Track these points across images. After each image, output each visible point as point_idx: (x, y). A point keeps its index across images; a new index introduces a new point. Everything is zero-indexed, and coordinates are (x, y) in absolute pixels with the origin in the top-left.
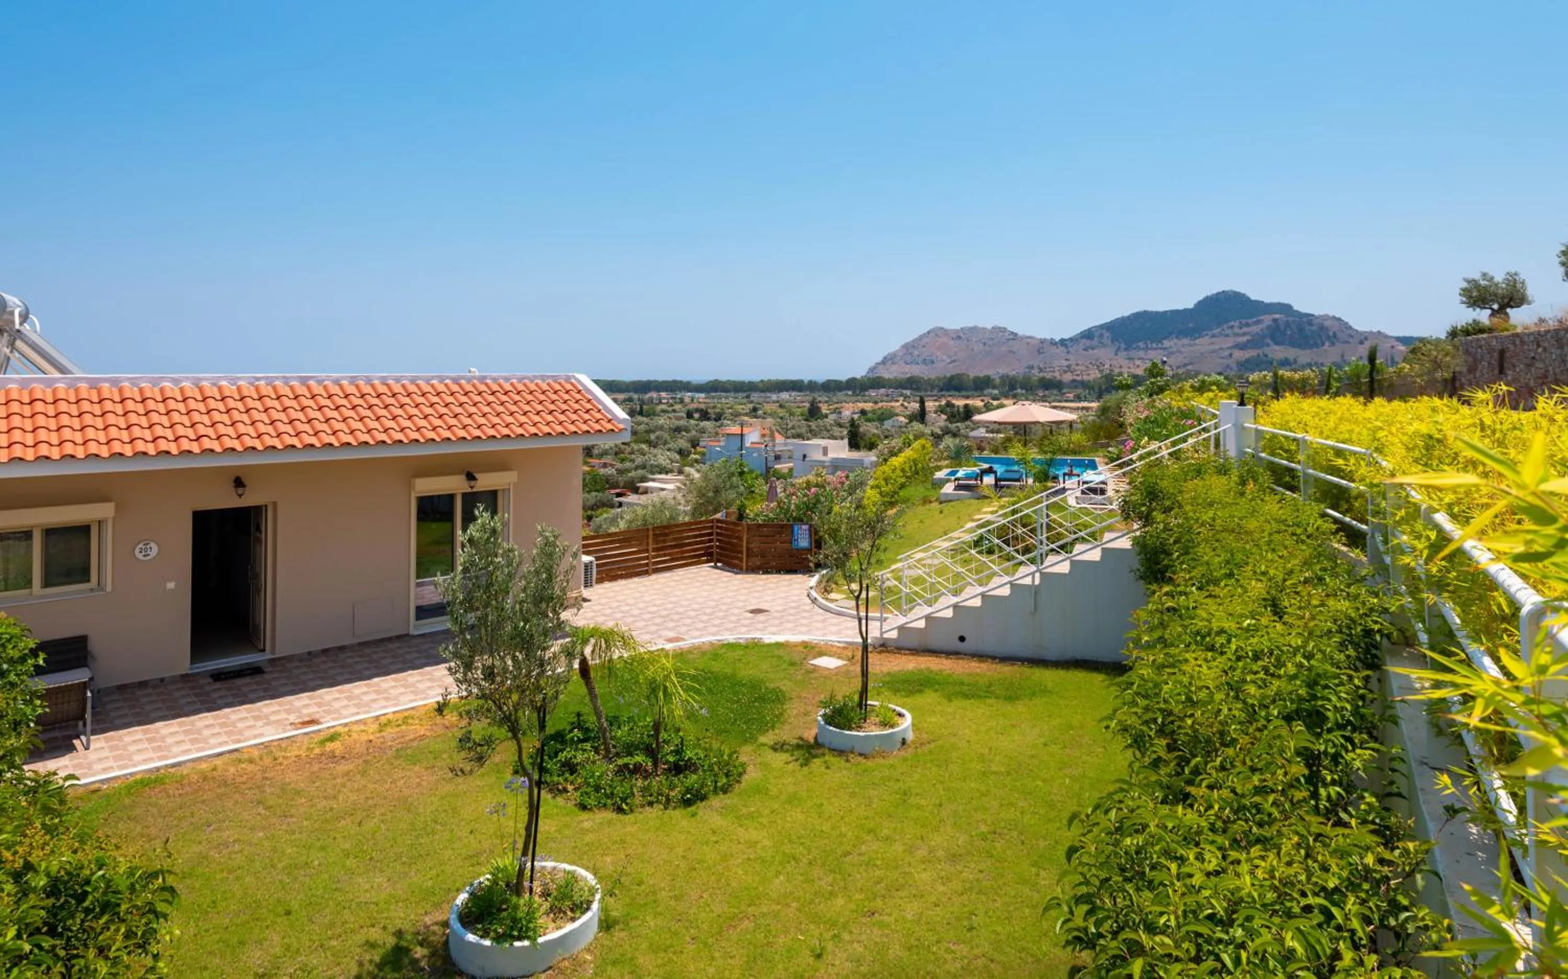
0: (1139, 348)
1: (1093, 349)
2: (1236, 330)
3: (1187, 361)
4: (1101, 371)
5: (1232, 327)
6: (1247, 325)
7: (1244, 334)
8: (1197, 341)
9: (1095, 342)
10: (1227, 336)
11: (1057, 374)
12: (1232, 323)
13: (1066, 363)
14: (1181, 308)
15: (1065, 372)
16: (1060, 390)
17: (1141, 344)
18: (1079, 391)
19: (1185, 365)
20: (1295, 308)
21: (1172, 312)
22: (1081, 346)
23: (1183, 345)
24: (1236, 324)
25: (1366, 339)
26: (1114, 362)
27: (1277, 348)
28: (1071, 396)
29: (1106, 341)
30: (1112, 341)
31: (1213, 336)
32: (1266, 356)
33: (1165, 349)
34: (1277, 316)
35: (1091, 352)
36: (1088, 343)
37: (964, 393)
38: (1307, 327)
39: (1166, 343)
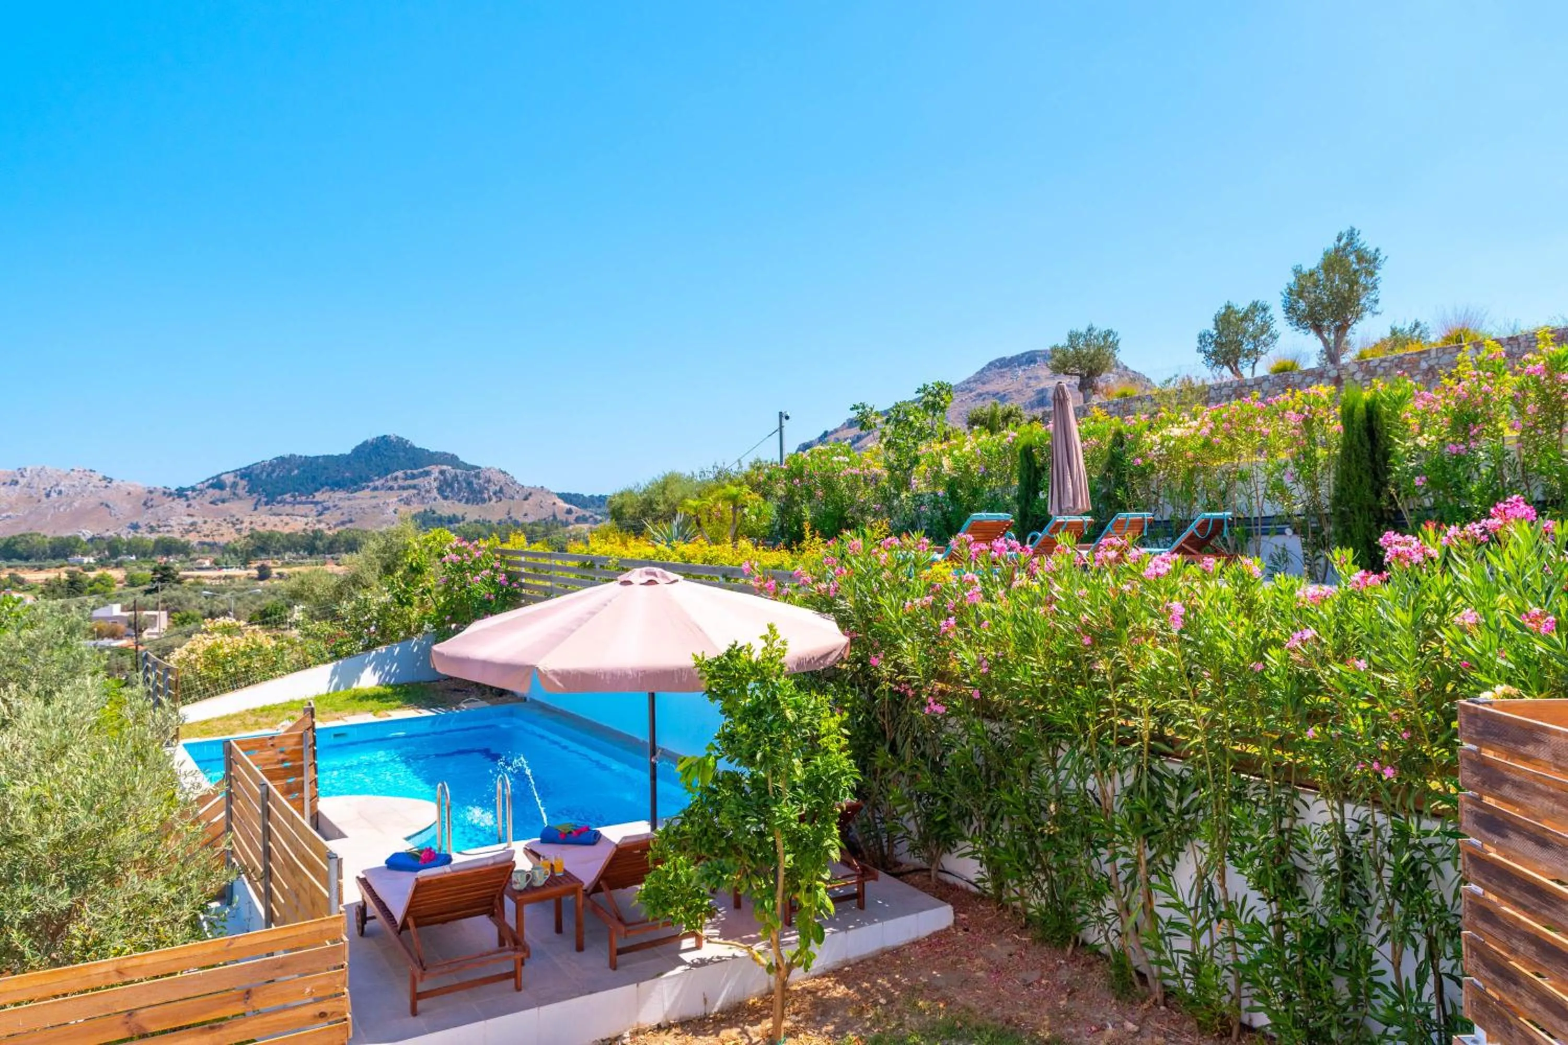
0: (283, 502)
1: (223, 501)
2: (400, 482)
3: (345, 518)
4: (239, 531)
5: (396, 479)
6: (413, 477)
7: (409, 487)
8: (358, 494)
9: (227, 493)
10: (391, 488)
11: (177, 536)
12: (395, 474)
13: (190, 520)
14: (336, 454)
15: (188, 532)
16: (187, 554)
17: (287, 497)
18: (217, 556)
19: (343, 523)
20: (461, 459)
21: (327, 458)
22: (208, 498)
23: (340, 499)
24: (400, 474)
25: (530, 494)
26: (254, 519)
27: (445, 503)
28: (207, 563)
29: (240, 491)
30: (250, 492)
31: (376, 489)
32: (434, 512)
33: (316, 503)
34: (444, 467)
35: (220, 505)
36: (217, 493)
37: (32, 562)
38: (475, 481)
39: (319, 496)
